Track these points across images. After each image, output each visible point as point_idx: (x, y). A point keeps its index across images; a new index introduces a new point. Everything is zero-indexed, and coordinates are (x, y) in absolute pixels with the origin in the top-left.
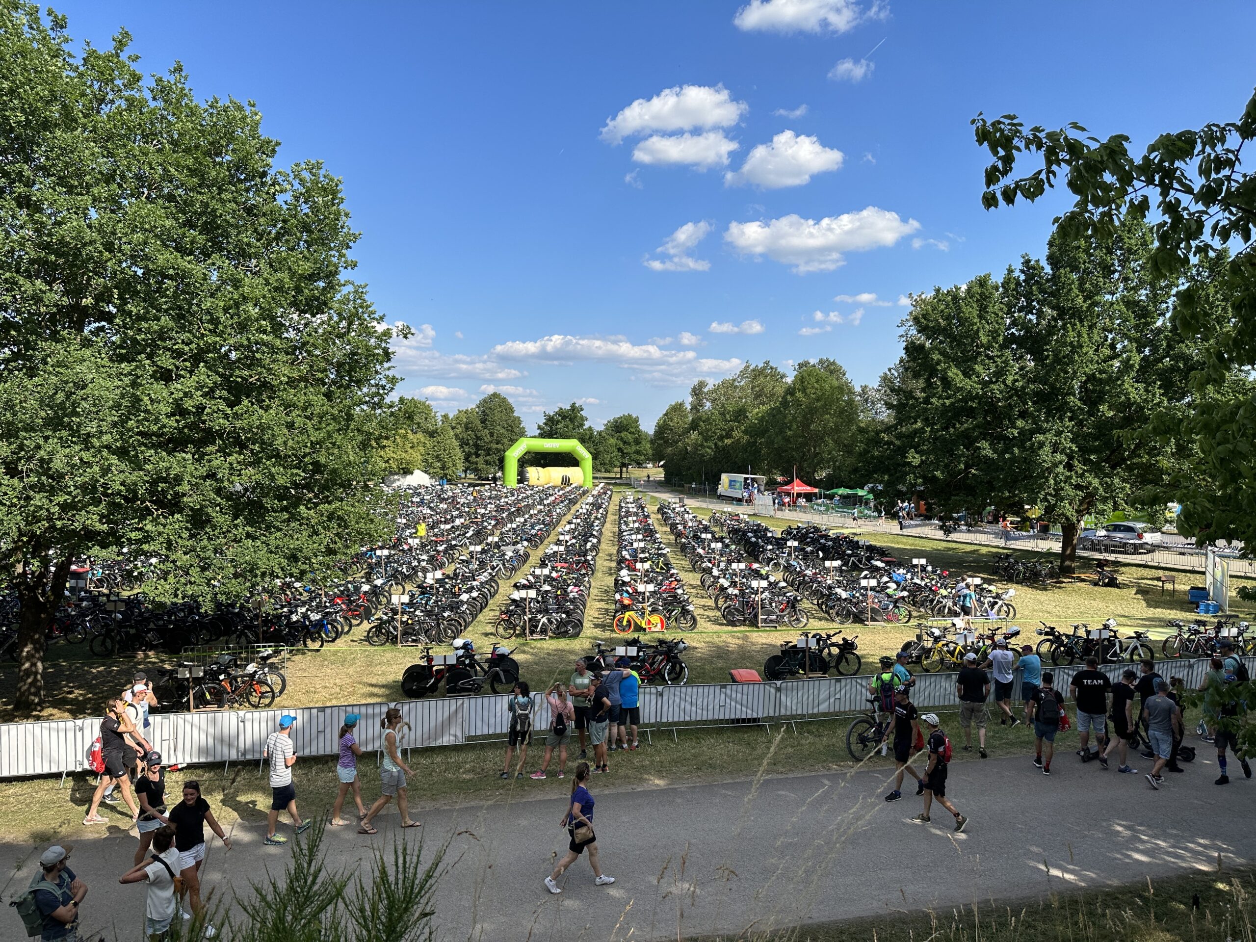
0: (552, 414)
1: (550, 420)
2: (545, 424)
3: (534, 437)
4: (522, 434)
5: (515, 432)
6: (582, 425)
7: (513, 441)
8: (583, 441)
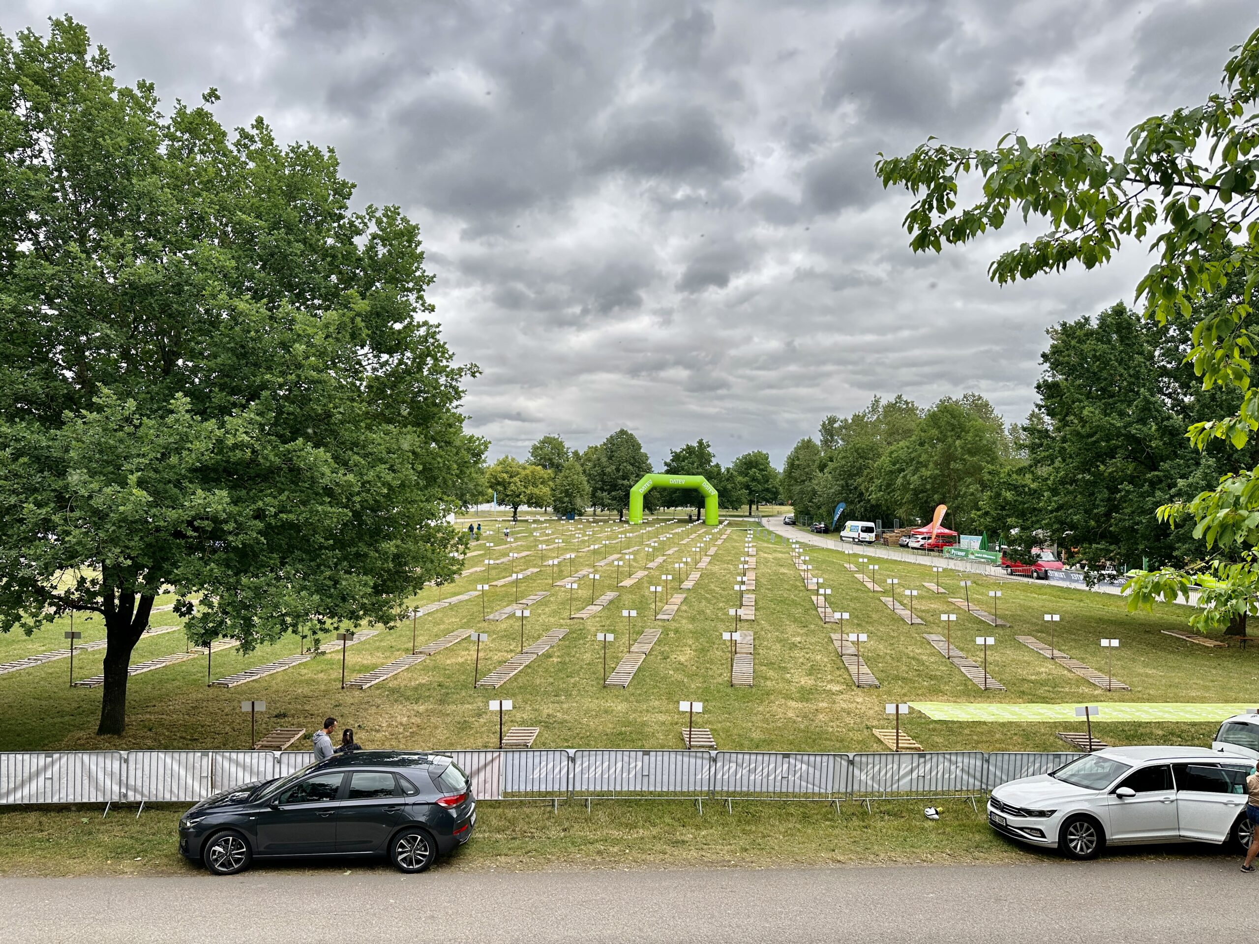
0: (678, 451)
1: (677, 457)
2: (673, 460)
3: (662, 473)
4: (649, 470)
5: (641, 467)
6: (710, 461)
7: (639, 477)
8: (709, 478)
